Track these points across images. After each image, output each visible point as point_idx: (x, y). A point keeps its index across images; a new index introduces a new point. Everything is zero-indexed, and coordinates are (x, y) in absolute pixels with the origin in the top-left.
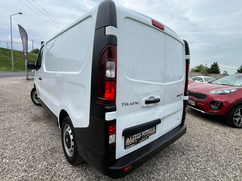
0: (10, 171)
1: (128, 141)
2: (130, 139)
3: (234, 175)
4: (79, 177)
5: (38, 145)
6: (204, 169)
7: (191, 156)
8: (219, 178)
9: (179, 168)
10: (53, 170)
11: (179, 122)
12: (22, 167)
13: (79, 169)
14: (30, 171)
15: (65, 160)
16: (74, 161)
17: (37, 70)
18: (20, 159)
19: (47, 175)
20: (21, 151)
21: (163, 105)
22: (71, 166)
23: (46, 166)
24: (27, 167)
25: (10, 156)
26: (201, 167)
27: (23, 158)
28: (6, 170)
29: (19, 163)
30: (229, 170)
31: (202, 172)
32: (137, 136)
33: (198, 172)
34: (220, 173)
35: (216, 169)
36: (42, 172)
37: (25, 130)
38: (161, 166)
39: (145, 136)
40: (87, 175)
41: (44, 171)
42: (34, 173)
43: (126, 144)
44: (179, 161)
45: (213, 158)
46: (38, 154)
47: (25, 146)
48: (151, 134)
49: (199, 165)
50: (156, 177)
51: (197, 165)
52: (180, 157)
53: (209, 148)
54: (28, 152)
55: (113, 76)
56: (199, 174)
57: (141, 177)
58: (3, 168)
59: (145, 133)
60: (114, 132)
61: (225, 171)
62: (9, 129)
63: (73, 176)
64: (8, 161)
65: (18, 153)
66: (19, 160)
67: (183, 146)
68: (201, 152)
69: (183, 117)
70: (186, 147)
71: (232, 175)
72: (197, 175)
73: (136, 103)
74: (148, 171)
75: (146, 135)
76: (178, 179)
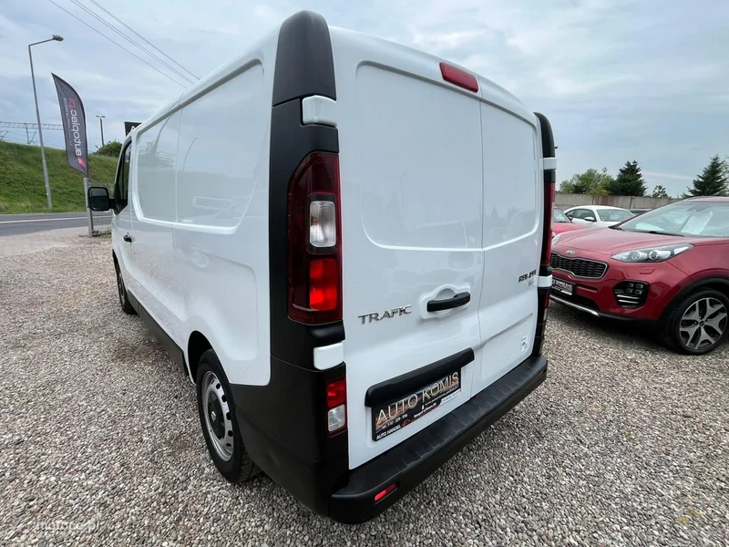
0: (60, 508)
1: (383, 417)
2: (386, 412)
3: (679, 492)
4: (253, 517)
5: (135, 429)
6: (597, 479)
7: (561, 442)
8: (635, 501)
9: (526, 479)
10: (180, 500)
11: (525, 351)
12: (94, 494)
13: (253, 494)
14: (115, 506)
15: (213, 469)
16: (235, 472)
17: (117, 212)
18: (88, 472)
19: (164, 514)
20: (89, 450)
21: (479, 308)
22: (229, 484)
23: (160, 490)
24: (108, 495)
25: (57, 466)
26: (588, 472)
27: (95, 468)
28: (50, 506)
29: (85, 484)
30: (666, 476)
31: (591, 485)
32: (406, 403)
33: (580, 487)
34: (641, 486)
35: (629, 476)
36: (149, 505)
37: (95, 387)
38: (478, 475)
39: (431, 400)
40: (273, 509)
41: (155, 504)
42: (128, 509)
43: (378, 427)
44: (528, 458)
45: (622, 444)
46: (136, 455)
47: (101, 433)
48: (446, 394)
49: (583, 468)
50: (463, 506)
51: (578, 466)
52: (532, 445)
53: (609, 417)
54: (107, 451)
55: (332, 243)
56: (583, 494)
57: (422, 507)
58: (42, 501)
59: (429, 392)
60: (341, 399)
61: (653, 481)
62: (49, 385)
63: (235, 513)
64: (53, 479)
65: (79, 455)
66: (83, 476)
67: (539, 413)
68: (588, 429)
69: (536, 335)
70: (547, 416)
71: (671, 492)
72: (576, 495)
73: (402, 311)
74: (442, 489)
75: (432, 398)
76: (525, 508)
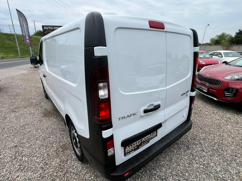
0: (29, 169)
1: (128, 149)
2: (129, 147)
3: (237, 171)
4: (88, 174)
5: (51, 142)
6: (207, 165)
7: (196, 151)
8: (220, 174)
9: (181, 164)
10: (65, 167)
12: (39, 164)
13: (88, 166)
14: (46, 168)
15: (75, 157)
16: (82, 159)
17: (41, 65)
18: (37, 157)
19: (61, 172)
20: (37, 149)
21: (164, 108)
22: (80, 162)
23: (59, 164)
24: (43, 165)
25: (28, 155)
26: (204, 163)
27: (39, 155)
28: (26, 168)
29: (36, 161)
30: (234, 165)
31: (204, 168)
32: (136, 143)
33: (200, 168)
34: (223, 169)
35: (219, 164)
36: (56, 168)
37: (38, 127)
38: (164, 162)
39: (145, 141)
40: (95, 171)
41: (58, 168)
42: (50, 170)
43: (126, 152)
44: (183, 156)
45: (219, 152)
46: (51, 151)
47: (40, 143)
48: (151, 138)
49: (202, 161)
50: (158, 173)
51: (201, 160)
52: (185, 151)
53: (216, 141)
54: (42, 150)
56: (201, 170)
57: (144, 173)
58: (24, 166)
59: (145, 139)
60: (112, 146)
61: (228, 167)
62: (24, 126)
63: (82, 172)
64: (27, 159)
65: (34, 151)
66: (36, 158)
67: (189, 139)
68: (207, 146)
70: (192, 140)
71: (235, 171)
72: (199, 171)
73: (134, 114)
74: (151, 167)
76: (179, 175)
